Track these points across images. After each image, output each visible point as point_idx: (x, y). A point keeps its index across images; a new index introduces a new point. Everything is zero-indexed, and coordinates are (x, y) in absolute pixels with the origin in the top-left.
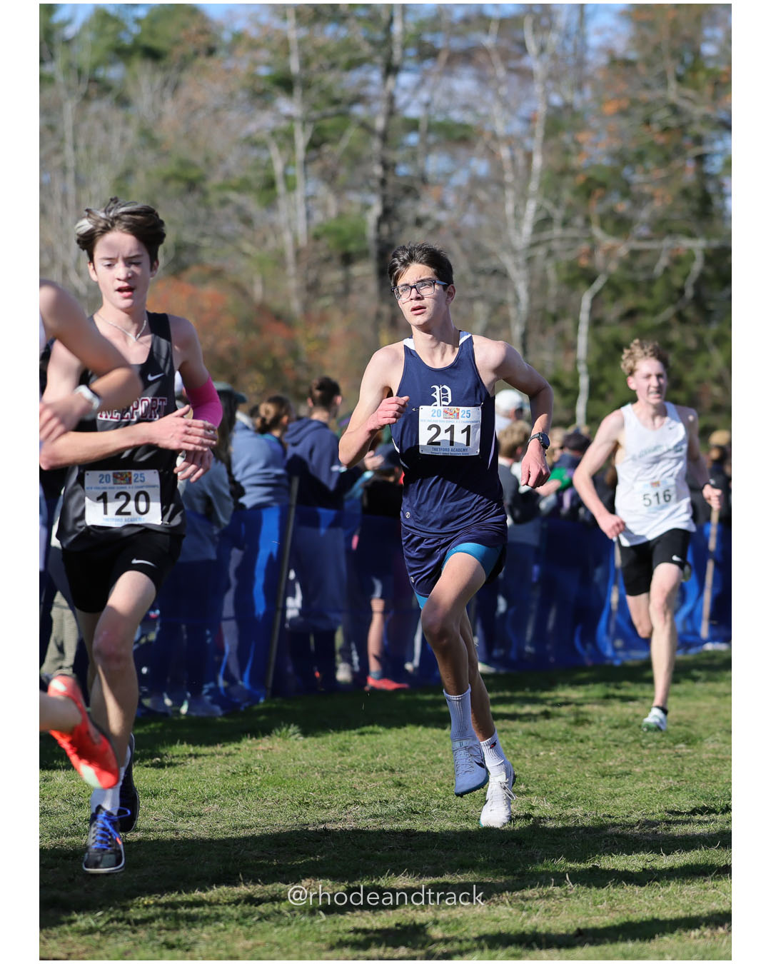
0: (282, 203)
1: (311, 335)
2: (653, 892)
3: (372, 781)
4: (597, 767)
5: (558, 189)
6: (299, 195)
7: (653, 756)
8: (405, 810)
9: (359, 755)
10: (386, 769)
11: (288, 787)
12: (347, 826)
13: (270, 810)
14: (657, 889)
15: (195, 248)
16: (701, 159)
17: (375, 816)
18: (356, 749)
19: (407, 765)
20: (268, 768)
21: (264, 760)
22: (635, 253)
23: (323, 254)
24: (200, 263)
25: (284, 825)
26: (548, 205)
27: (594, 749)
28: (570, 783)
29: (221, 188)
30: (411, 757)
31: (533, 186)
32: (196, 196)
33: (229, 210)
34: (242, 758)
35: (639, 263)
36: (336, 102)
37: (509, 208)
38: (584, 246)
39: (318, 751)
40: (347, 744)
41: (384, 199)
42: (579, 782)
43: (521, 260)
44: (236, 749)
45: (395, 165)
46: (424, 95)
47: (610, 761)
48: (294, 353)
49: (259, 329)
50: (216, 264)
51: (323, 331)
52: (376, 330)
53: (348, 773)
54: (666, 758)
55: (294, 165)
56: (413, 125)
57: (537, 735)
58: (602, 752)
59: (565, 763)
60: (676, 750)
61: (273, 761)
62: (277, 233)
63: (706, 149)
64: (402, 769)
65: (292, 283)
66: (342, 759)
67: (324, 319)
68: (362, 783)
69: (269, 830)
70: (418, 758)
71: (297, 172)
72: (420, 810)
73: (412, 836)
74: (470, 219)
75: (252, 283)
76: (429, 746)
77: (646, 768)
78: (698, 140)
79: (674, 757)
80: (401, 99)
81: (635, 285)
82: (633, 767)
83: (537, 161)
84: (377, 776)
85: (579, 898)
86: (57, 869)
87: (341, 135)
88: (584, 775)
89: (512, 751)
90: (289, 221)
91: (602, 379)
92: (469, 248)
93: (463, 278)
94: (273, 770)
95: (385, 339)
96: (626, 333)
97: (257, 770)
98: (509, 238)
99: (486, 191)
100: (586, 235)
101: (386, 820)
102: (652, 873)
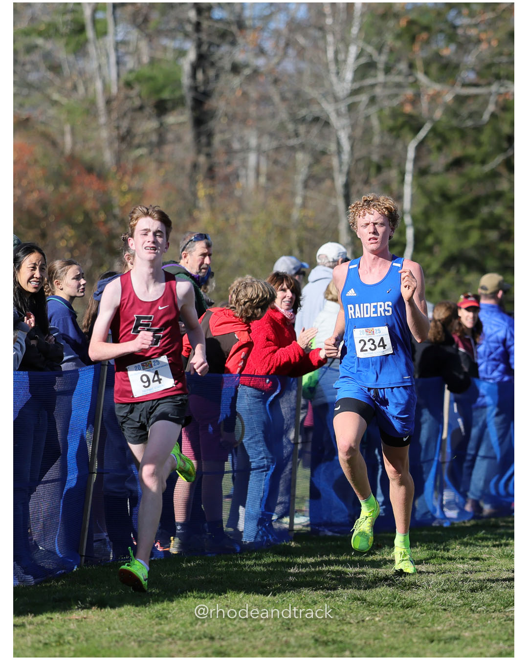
0: (91, 49)
1: (124, 187)
4: (425, 632)
5: (380, 33)
6: (110, 40)
7: (484, 620)
9: (177, 623)
10: (205, 637)
18: (173, 617)
19: (227, 632)
20: (82, 637)
21: (77, 629)
22: (461, 100)
23: (137, 102)
26: (370, 49)
27: (422, 613)
28: (396, 649)
29: (28, 33)
30: (232, 624)
31: (355, 30)
33: (36, 57)
34: (54, 627)
35: (464, 111)
37: (330, 54)
38: (409, 92)
39: (134, 619)
40: (165, 611)
41: (199, 45)
42: (406, 647)
43: (343, 108)
44: (48, 618)
45: (210, 8)
47: (439, 625)
48: (107, 206)
49: (70, 182)
50: (24, 113)
51: (136, 183)
52: (193, 181)
53: (166, 642)
54: (496, 622)
55: (104, 9)
57: (363, 600)
58: (430, 617)
59: (391, 628)
60: (507, 614)
61: (87, 630)
62: (88, 82)
64: (222, 636)
65: (104, 133)
66: (160, 627)
67: (137, 171)
70: (238, 625)
71: (106, 16)
74: (289, 66)
75: (63, 134)
77: (476, 632)
79: (505, 621)
81: (463, 133)
82: (462, 631)
84: (195, 644)
88: (411, 640)
89: (337, 616)
90: (100, 67)
91: (429, 232)
92: (289, 95)
93: (282, 125)
94: (87, 640)
95: (202, 192)
96: (453, 183)
97: (70, 640)
98: (331, 84)
99: (305, 36)
100: (411, 79)
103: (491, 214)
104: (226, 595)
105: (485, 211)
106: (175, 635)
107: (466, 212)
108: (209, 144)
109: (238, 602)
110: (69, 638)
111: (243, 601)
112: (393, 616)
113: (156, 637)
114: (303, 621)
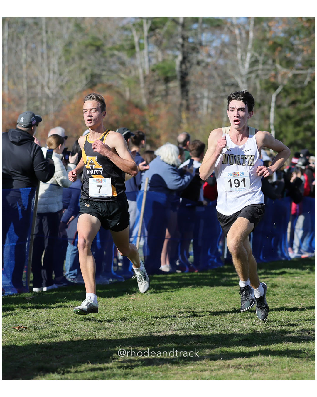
0: (138, 55)
1: (151, 114)
2: (308, 363)
3: (181, 313)
5: (261, 47)
6: (145, 52)
8: (196, 326)
9: (175, 302)
10: (187, 308)
11: (144, 316)
12: (170, 334)
13: (136, 327)
14: (310, 362)
15: (99, 76)
17: (182, 329)
18: (174, 299)
19: (197, 306)
20: (135, 308)
21: (133, 304)
22: (295, 76)
23: (157, 78)
24: (101, 83)
25: (142, 333)
26: (256, 55)
27: (280, 298)
29: (111, 49)
30: (198, 302)
31: (250, 46)
32: (100, 53)
33: (114, 59)
34: (123, 303)
35: (297, 81)
37: (239, 56)
38: (273, 73)
39: (157, 300)
40: (170, 297)
41: (183, 53)
43: (244, 79)
44: (120, 299)
45: (188, 38)
47: (287, 303)
48: (144, 122)
49: (128, 112)
50: (109, 83)
51: (156, 112)
52: (180, 111)
53: (171, 310)
55: (143, 39)
56: (195, 20)
58: (284, 300)
61: (137, 304)
62: (136, 68)
64: (195, 308)
65: (143, 91)
66: (168, 303)
67: (157, 107)
69: (136, 335)
70: (201, 303)
71: (144, 42)
72: (203, 326)
73: (200, 338)
74: (221, 62)
75: (125, 91)
76: (206, 297)
81: (296, 90)
83: (251, 35)
84: (183, 311)
85: (275, 366)
86: (43, 353)
87: (164, 25)
90: (141, 63)
91: (281, 132)
92: (221, 74)
93: (218, 88)
94: (137, 308)
95: (184, 115)
96: (291, 111)
97: (130, 308)
98: (239, 69)
99: (228, 49)
100: (274, 67)
101: (188, 331)
102: (307, 354)
103: (308, 125)
104: (196, 290)
105: (305, 123)
106: (174, 307)
107: (297, 124)
108: (187, 95)
109: (201, 293)
111: (203, 292)
112: (268, 299)
113: (166, 307)
114: (229, 301)
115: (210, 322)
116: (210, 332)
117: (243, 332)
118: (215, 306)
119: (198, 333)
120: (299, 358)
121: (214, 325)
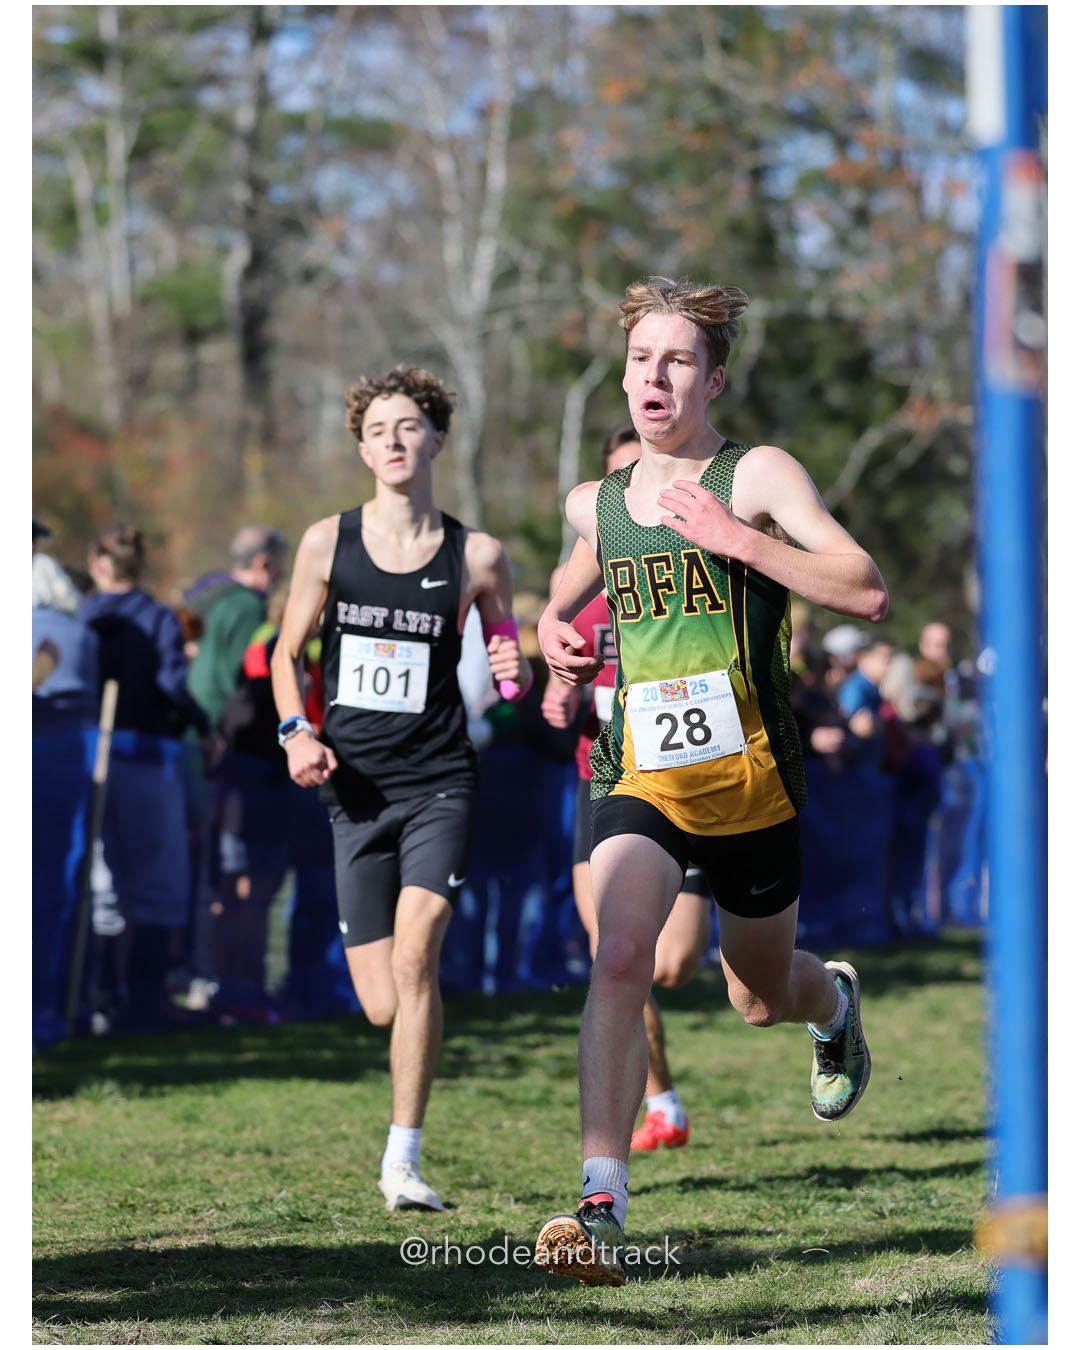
0: (88, 246)
1: (136, 455)
3: (234, 1168)
5: (529, 221)
6: (116, 233)
8: (288, 1216)
9: (214, 1128)
10: (258, 1150)
11: (103, 1179)
12: (195, 1242)
13: (73, 1217)
16: (758, 174)
17: (236, 1226)
18: (209, 1119)
19: (291, 1143)
20: (70, 1149)
21: (63, 1136)
25: (95, 1240)
26: (515, 251)
28: (551, 1173)
30: (298, 1131)
36: (174, 84)
37: (452, 254)
38: (571, 314)
39: (149, 1121)
40: (196, 1110)
41: (254, 239)
43: (472, 336)
45: (269, 184)
46: (315, 73)
49: (53, 447)
51: (155, 450)
52: (239, 447)
53: (198, 1157)
55: (109, 185)
56: (297, 123)
57: (499, 1095)
59: (543, 1139)
61: (77, 1138)
62: (80, 293)
63: (764, 157)
64: (284, 1150)
65: (105, 374)
66: (189, 1134)
68: (219, 1172)
70: (309, 1132)
71: (112, 196)
72: (313, 1216)
73: (300, 1258)
74: (389, 273)
76: (326, 1113)
78: (755, 144)
80: (279, 78)
83: (498, 177)
87: (183, 137)
90: (99, 276)
94: (77, 1152)
97: (52, 1152)
101: (259, 1231)
102: (684, 1316)
106: (212, 1146)
108: (265, 390)
110: (50, 1149)
113: (183, 1149)
115: (338, 1202)
116: (336, 1239)
117: (456, 1237)
118: (358, 1142)
119: (293, 1239)
120: (653, 1329)
121: (349, 1213)
